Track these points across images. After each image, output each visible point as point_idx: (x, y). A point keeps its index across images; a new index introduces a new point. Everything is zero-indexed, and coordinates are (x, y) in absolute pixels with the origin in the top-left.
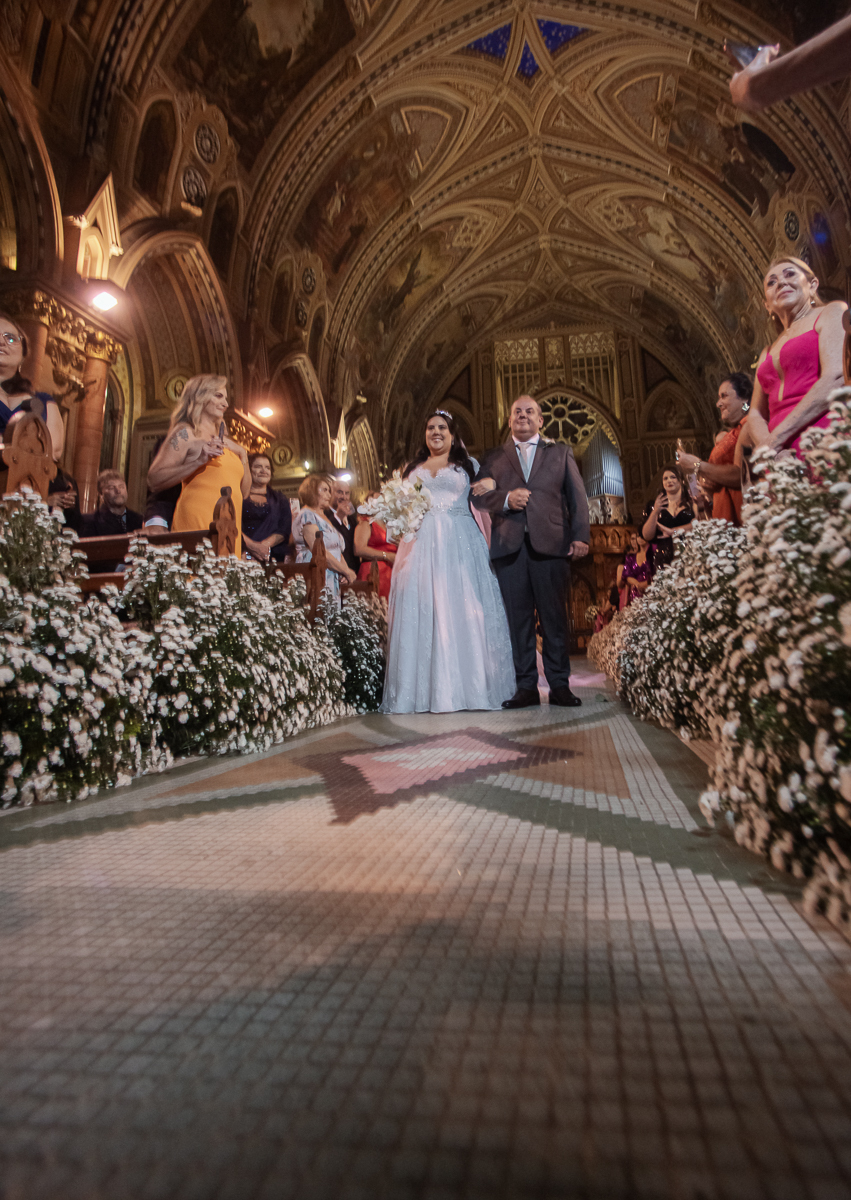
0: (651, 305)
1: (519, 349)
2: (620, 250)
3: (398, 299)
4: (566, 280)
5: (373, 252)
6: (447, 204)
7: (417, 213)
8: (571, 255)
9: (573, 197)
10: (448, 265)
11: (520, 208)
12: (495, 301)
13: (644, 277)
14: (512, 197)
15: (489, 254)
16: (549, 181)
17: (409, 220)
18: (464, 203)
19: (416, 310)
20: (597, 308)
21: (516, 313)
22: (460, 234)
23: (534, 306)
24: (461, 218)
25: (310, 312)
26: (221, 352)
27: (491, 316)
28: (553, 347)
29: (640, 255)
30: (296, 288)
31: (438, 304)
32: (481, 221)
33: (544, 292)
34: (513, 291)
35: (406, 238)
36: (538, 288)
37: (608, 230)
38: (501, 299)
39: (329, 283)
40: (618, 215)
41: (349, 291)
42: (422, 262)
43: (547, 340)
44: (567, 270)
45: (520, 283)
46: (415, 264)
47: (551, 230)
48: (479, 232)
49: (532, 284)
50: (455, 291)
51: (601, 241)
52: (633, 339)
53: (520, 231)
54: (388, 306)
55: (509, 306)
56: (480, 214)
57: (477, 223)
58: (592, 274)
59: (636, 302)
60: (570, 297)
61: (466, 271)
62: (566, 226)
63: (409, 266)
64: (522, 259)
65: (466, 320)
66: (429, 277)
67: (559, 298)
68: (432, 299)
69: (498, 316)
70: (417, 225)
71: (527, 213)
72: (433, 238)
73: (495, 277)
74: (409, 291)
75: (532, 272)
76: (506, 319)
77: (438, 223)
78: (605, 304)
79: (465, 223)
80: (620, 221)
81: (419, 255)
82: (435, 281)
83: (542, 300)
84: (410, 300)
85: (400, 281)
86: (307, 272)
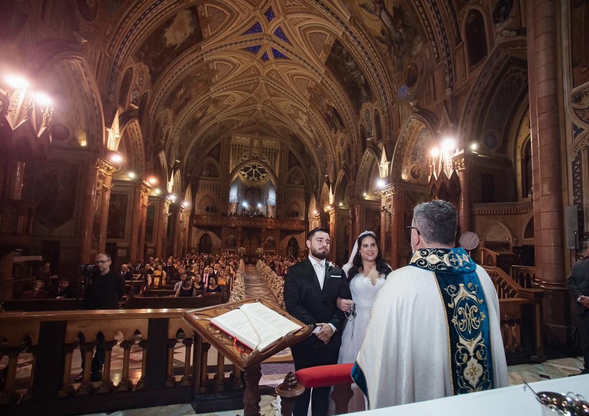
0: (295, 139)
1: (242, 140)
2: (288, 119)
3: (198, 121)
4: (265, 120)
5: (191, 106)
6: (224, 91)
7: (212, 93)
8: (269, 114)
9: (273, 98)
10: (220, 110)
11: (253, 95)
12: (235, 122)
13: (296, 130)
14: (250, 92)
15: (236, 108)
16: (266, 90)
17: (208, 96)
18: (230, 91)
19: (204, 124)
20: (275, 132)
21: (243, 126)
22: (227, 100)
23: (250, 125)
24: (229, 96)
25: (165, 131)
26: (138, 158)
27: (233, 126)
28: (256, 143)
29: (294, 123)
30: (162, 123)
31: (213, 122)
32: (237, 97)
33: (255, 121)
34: (243, 120)
35: (205, 101)
36: (253, 120)
37: (284, 112)
38: (238, 122)
39: (174, 119)
40: (289, 109)
41: (180, 121)
42: (209, 108)
43: (254, 140)
44: (266, 118)
45: (247, 118)
46: (206, 109)
47: (263, 104)
48: (235, 100)
49: (251, 118)
50: (220, 118)
51: (281, 113)
52: (287, 146)
53: (250, 102)
54: (194, 124)
55: (240, 124)
56: (236, 95)
57: (235, 98)
58: (276, 122)
59: (290, 136)
60: (266, 126)
61: (226, 112)
62: (269, 105)
63: (204, 110)
64: (250, 111)
65: (222, 128)
66: (211, 113)
67: (261, 124)
68: (211, 121)
69: (235, 127)
70: (211, 97)
71: (255, 97)
72: (216, 101)
73: (237, 115)
74: (202, 118)
75: (252, 115)
76: (238, 128)
77: (219, 97)
78: (279, 132)
79: (229, 97)
80: (289, 111)
81: (209, 107)
82: (213, 115)
83: (254, 123)
84: (202, 121)
85: (200, 115)
86: (166, 117)
